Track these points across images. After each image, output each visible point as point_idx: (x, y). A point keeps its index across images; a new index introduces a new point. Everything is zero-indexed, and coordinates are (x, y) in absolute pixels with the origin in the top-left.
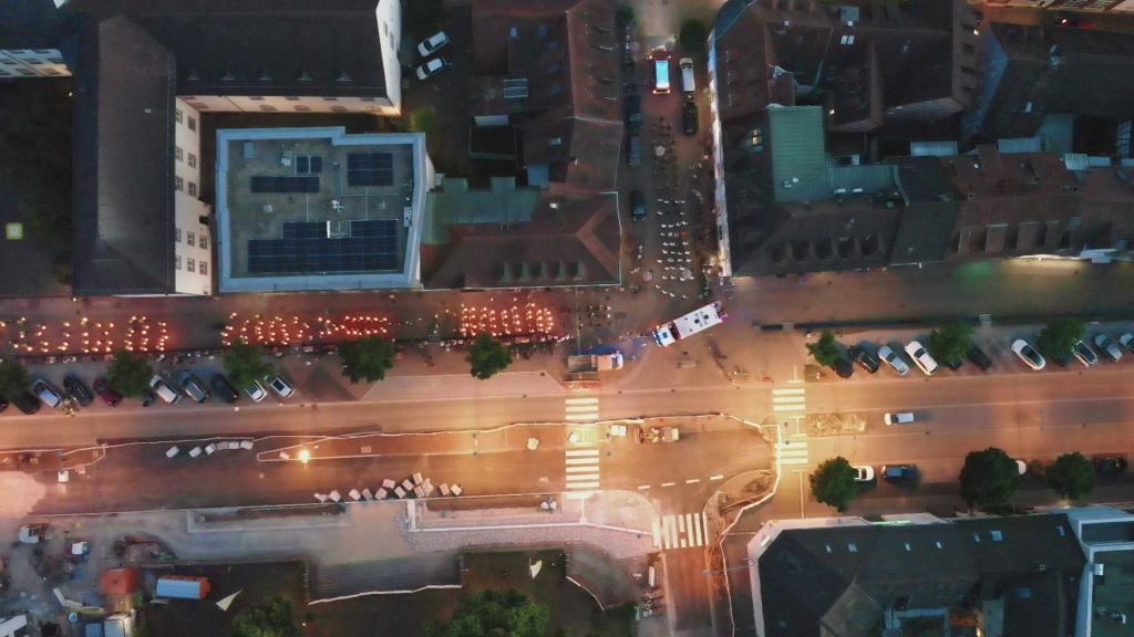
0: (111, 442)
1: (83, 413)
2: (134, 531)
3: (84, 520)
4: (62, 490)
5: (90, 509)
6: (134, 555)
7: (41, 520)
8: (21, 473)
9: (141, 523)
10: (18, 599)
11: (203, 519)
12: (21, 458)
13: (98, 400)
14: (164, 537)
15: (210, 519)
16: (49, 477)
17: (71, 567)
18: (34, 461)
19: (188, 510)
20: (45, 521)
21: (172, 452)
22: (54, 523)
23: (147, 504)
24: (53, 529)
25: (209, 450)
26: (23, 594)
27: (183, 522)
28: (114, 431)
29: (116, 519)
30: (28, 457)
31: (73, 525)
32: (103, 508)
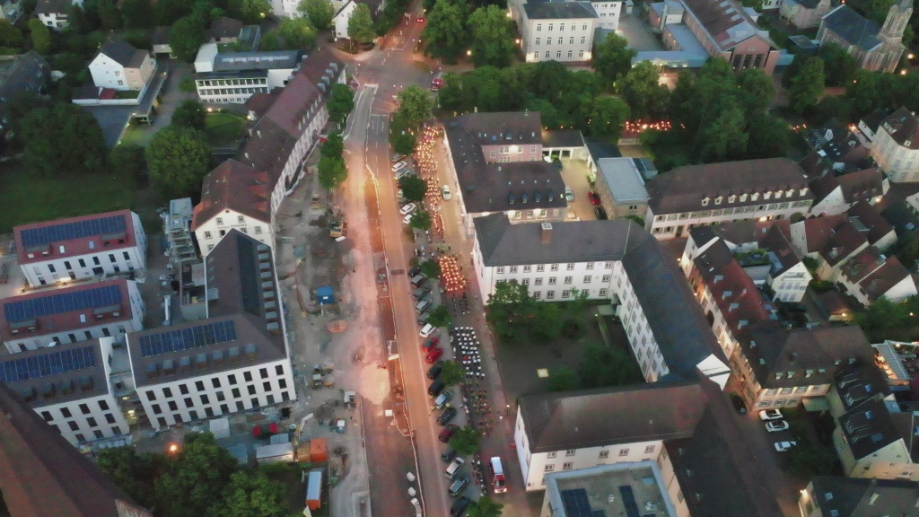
0: (414, 438)
1: (432, 420)
2: (352, 458)
3: (359, 428)
4: (380, 414)
5: (368, 431)
6: (336, 460)
7: (358, 403)
8: (389, 390)
9: (358, 462)
10: (306, 395)
11: (363, 502)
12: (400, 388)
13: (441, 428)
14: (348, 478)
15: (362, 507)
16: (387, 406)
17: (327, 422)
18: (398, 396)
19: (368, 491)
20: (358, 406)
21: (411, 476)
22: (357, 411)
23: (372, 464)
24: (353, 411)
25: (414, 501)
26: (309, 397)
27: (360, 489)
28: (421, 440)
29: (360, 446)
30: (401, 392)
31: (356, 422)
32: (368, 438)
